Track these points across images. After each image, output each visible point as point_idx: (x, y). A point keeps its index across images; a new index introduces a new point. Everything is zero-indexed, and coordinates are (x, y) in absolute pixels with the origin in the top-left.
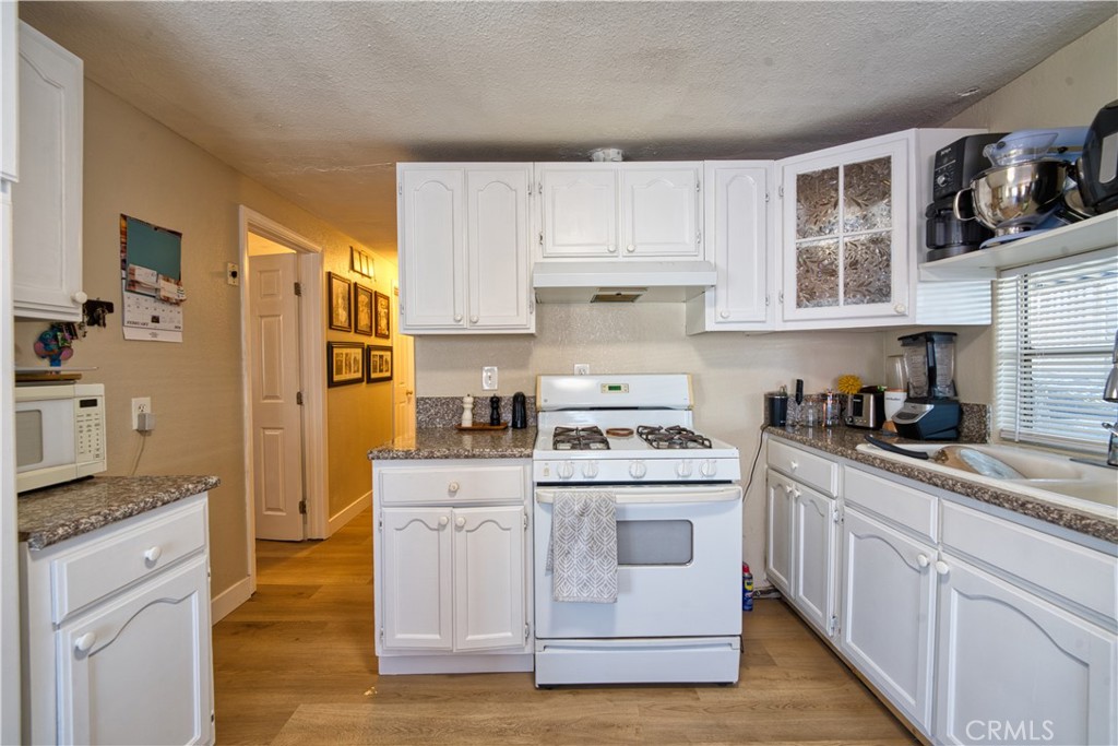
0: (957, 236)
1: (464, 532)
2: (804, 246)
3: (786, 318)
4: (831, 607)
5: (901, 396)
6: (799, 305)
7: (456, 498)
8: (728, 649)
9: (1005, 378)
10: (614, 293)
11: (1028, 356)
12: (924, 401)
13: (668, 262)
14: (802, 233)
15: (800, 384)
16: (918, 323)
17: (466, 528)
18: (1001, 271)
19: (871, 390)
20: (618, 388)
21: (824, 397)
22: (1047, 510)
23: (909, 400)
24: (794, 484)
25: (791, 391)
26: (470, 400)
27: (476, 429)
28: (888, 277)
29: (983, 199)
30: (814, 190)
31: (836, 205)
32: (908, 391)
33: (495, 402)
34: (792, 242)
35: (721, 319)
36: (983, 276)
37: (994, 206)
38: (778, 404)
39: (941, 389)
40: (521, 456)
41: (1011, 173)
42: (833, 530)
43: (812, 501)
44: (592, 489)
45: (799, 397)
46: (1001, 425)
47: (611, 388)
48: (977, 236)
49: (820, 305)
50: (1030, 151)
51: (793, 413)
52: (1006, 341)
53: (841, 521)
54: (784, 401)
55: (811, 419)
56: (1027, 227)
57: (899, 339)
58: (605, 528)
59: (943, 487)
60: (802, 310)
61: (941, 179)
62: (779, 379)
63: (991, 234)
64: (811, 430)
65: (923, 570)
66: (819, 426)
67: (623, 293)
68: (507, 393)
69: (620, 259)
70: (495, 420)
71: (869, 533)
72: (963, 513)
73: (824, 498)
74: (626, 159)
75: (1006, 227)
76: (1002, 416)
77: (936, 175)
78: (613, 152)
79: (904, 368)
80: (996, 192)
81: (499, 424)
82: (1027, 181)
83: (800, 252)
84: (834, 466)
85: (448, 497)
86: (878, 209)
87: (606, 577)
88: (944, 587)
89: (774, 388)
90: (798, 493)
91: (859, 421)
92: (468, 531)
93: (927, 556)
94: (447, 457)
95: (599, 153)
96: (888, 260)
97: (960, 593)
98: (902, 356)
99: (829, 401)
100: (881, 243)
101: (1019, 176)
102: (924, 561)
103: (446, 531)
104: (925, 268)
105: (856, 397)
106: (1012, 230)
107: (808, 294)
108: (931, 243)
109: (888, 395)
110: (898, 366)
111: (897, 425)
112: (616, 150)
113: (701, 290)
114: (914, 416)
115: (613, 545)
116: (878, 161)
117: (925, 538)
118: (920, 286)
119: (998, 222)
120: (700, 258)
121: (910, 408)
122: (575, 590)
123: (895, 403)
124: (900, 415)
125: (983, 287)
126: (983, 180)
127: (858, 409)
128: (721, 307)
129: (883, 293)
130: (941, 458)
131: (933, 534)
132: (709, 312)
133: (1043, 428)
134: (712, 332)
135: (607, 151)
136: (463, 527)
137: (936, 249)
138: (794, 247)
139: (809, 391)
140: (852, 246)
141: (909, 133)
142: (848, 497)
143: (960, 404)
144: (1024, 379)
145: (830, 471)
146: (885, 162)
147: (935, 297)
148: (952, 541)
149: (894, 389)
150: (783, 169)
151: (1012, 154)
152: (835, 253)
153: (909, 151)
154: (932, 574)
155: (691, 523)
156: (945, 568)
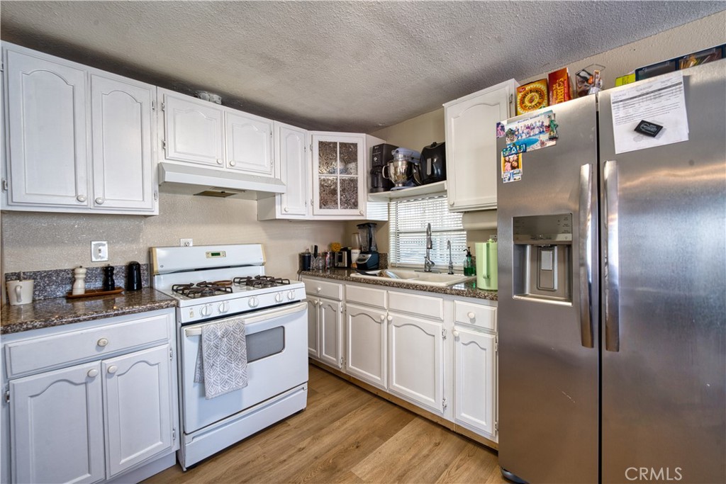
0: (381, 185)
1: (115, 377)
2: (322, 178)
3: (315, 213)
4: (340, 354)
5: (358, 251)
6: (321, 207)
7: (104, 351)
8: (302, 391)
10: (220, 191)
11: (398, 233)
12: (367, 253)
13: (258, 176)
15: (316, 247)
16: (368, 219)
17: (117, 374)
18: (391, 199)
19: (345, 249)
20: (218, 254)
21: (326, 253)
22: (423, 287)
23: (361, 253)
24: (318, 299)
25: (312, 251)
26: (83, 271)
27: (89, 295)
28: (357, 196)
29: (392, 171)
30: (326, 151)
31: (336, 161)
32: (361, 249)
33: (108, 271)
34: (317, 175)
35: (284, 212)
36: (385, 201)
37: (395, 174)
38: (307, 258)
39: (373, 248)
40: (168, 307)
41: (400, 163)
42: (340, 317)
43: (329, 305)
44: (225, 320)
45: (316, 255)
46: (392, 261)
47: (213, 254)
48: (389, 186)
49: (329, 208)
50: (405, 156)
51: (314, 263)
52: (392, 229)
53: (345, 312)
54: (309, 257)
55: (321, 265)
56: (404, 185)
57: (358, 225)
58: (239, 342)
59: (389, 286)
60: (321, 210)
61: (376, 159)
62: (305, 245)
63: (393, 185)
64: (321, 271)
65: (381, 322)
66: (324, 269)
67: (226, 192)
68: (120, 263)
69: (224, 169)
70: (108, 285)
71: (358, 313)
72: (396, 294)
73: (336, 302)
74: (223, 104)
75: (398, 183)
76: (392, 259)
77: (373, 157)
78: (216, 97)
79: (359, 238)
80: (396, 168)
81: (113, 288)
82: (404, 167)
83: (321, 181)
84: (341, 286)
85: (96, 353)
86: (352, 165)
87: (241, 372)
88: (390, 326)
89: (303, 251)
90: (321, 303)
91: (340, 264)
92: (119, 376)
93: (383, 315)
94: (94, 318)
95: (206, 95)
96: (357, 190)
97: (395, 326)
98: (358, 233)
99: (328, 256)
100: (354, 182)
101: (402, 164)
102: (383, 317)
103: (95, 381)
104: (370, 196)
105: (339, 253)
106: (400, 185)
107: (324, 203)
108: (373, 185)
109: (353, 251)
110: (357, 238)
111: (358, 264)
112: (218, 97)
113: (273, 195)
114: (365, 260)
115: (244, 351)
116: (352, 144)
117: (382, 309)
118: (368, 203)
119: (396, 181)
120: (272, 176)
121: (362, 257)
122: (220, 388)
123: (356, 255)
124: (359, 260)
126: (392, 164)
127: (340, 259)
128: (284, 206)
129: (355, 205)
130: (381, 275)
131: (385, 307)
132: (278, 207)
133: (403, 261)
134: (279, 219)
135: (211, 95)
136: (114, 373)
137: (373, 189)
138: (318, 178)
139: (320, 251)
140: (343, 181)
141: (364, 135)
142: (348, 299)
143: (379, 254)
144: (397, 242)
145: (338, 289)
146: (355, 145)
147: (372, 208)
148: (392, 306)
149: (355, 248)
150: (312, 136)
151: (400, 156)
152: (336, 183)
153: (363, 143)
154: (386, 322)
155: (283, 327)
156: (390, 318)
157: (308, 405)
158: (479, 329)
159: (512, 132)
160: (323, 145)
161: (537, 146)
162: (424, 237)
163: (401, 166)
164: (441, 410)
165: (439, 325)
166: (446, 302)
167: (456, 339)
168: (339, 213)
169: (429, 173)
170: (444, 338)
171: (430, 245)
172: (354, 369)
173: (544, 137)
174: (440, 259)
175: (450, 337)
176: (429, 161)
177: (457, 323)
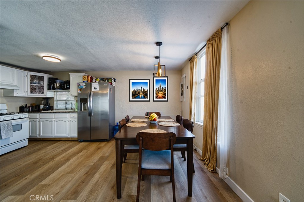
0: (52, 88)
3: (28, 95)
4: (38, 133)
6: (30, 93)
8: (27, 140)
9: (55, 103)
11: (57, 101)
12: (46, 106)
14: (31, 83)
15: (26, 105)
16: (47, 97)
18: (55, 91)
19: (38, 105)
21: (30, 107)
23: (44, 106)
28: (43, 91)
29: (55, 85)
30: (33, 78)
31: (36, 80)
34: (29, 84)
39: (48, 104)
42: (38, 123)
43: (33, 121)
48: (54, 89)
49: (33, 93)
51: (25, 109)
52: (55, 99)
53: (40, 122)
54: (24, 107)
56: (59, 89)
57: (43, 98)
58: (11, 126)
59: (54, 113)
63: (56, 89)
66: (29, 111)
71: (45, 121)
76: (55, 107)
77: (49, 80)
83: (30, 86)
86: (42, 82)
88: (55, 122)
89: (21, 106)
91: (36, 110)
96: (43, 89)
100: (42, 87)
105: (35, 106)
107: (31, 92)
110: (42, 102)
113: (13, 90)
114: (46, 108)
115: (12, 129)
118: (47, 92)
120: (13, 84)
121: (44, 107)
122: (5, 137)
123: (42, 107)
124: (43, 108)
125: (53, 93)
127: (36, 108)
128: (17, 93)
129: (43, 93)
130: (52, 111)
132: (15, 93)
134: (15, 96)
137: (49, 89)
139: (27, 106)
140: (38, 86)
141: (46, 74)
142: (41, 117)
143: (50, 106)
144: (57, 103)
145: (37, 115)
146: (43, 77)
147: (49, 94)
148: (55, 117)
149: (42, 105)
150: (27, 73)
151: (58, 82)
152: (36, 87)
153: (46, 76)
154: (53, 121)
155: (21, 124)
156: (55, 120)
157: (28, 144)
158: (75, 118)
159: (80, 85)
160: (31, 76)
161: (83, 88)
162: (65, 102)
163: (58, 85)
164: (67, 136)
165: (67, 119)
166: (69, 114)
167: (71, 121)
168: (37, 95)
169: (66, 87)
170: (68, 121)
171: (66, 103)
172: (43, 135)
173: (84, 87)
174: (69, 106)
175: (69, 121)
176: (66, 85)
177: (71, 118)
